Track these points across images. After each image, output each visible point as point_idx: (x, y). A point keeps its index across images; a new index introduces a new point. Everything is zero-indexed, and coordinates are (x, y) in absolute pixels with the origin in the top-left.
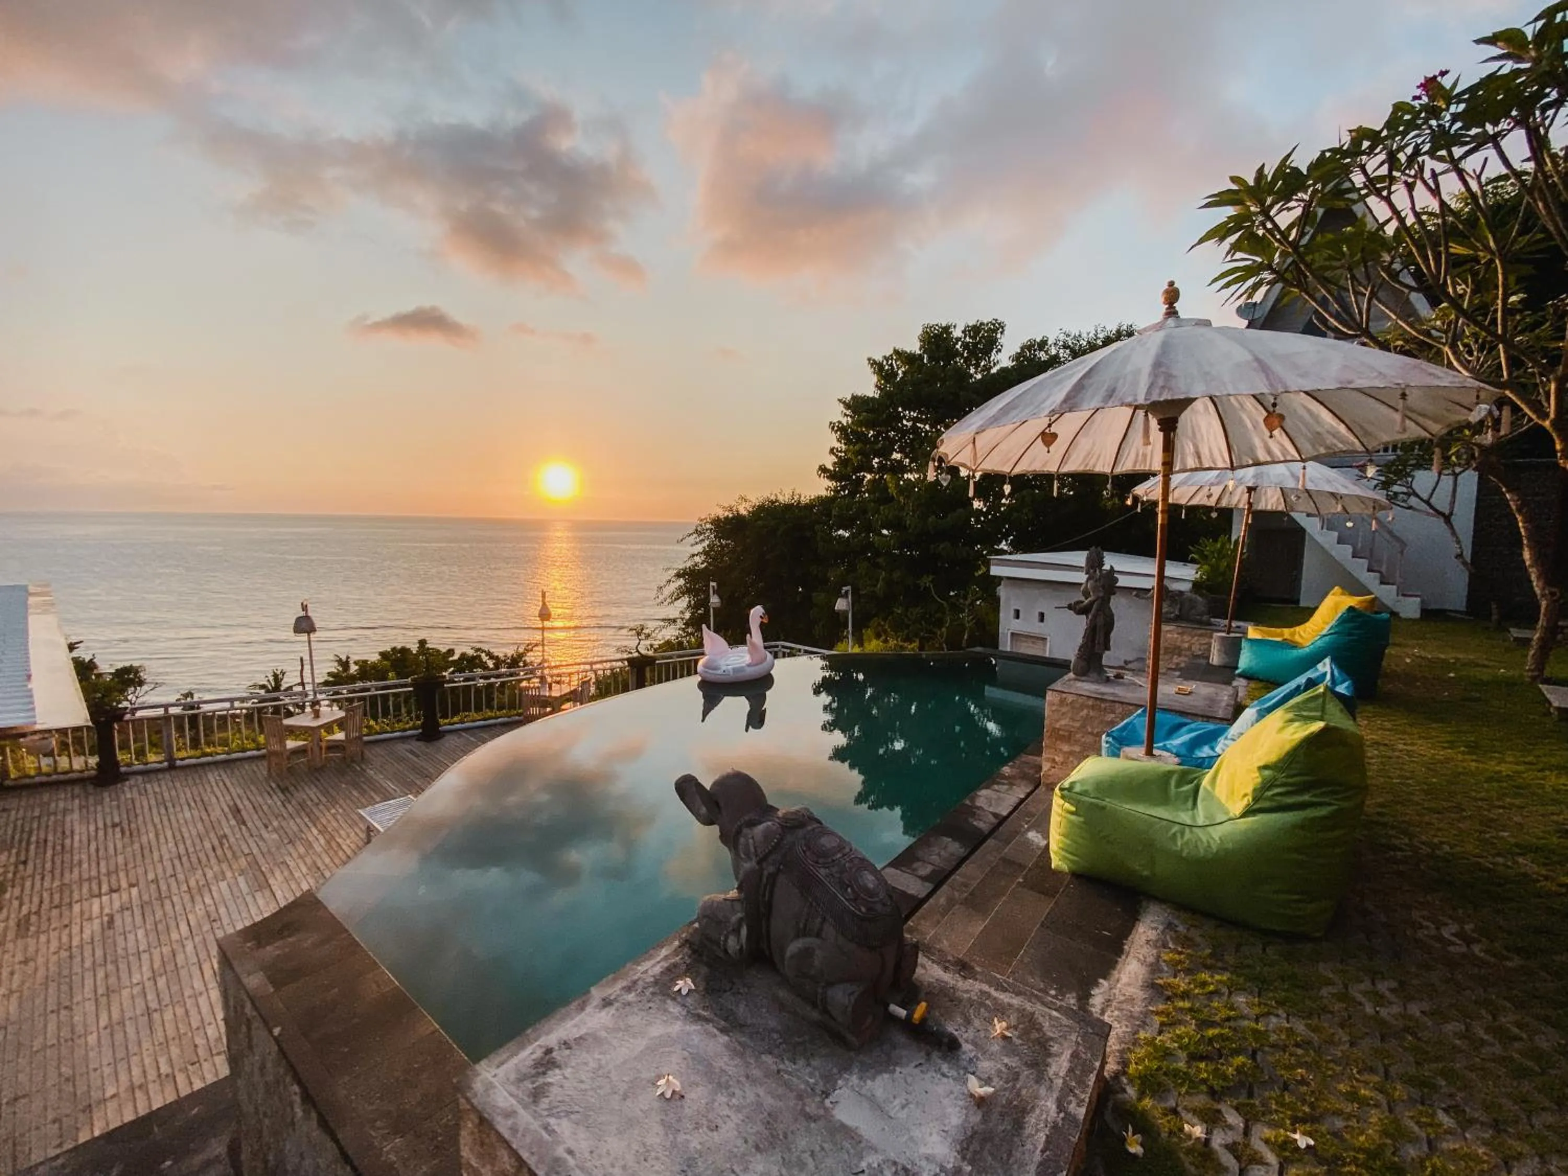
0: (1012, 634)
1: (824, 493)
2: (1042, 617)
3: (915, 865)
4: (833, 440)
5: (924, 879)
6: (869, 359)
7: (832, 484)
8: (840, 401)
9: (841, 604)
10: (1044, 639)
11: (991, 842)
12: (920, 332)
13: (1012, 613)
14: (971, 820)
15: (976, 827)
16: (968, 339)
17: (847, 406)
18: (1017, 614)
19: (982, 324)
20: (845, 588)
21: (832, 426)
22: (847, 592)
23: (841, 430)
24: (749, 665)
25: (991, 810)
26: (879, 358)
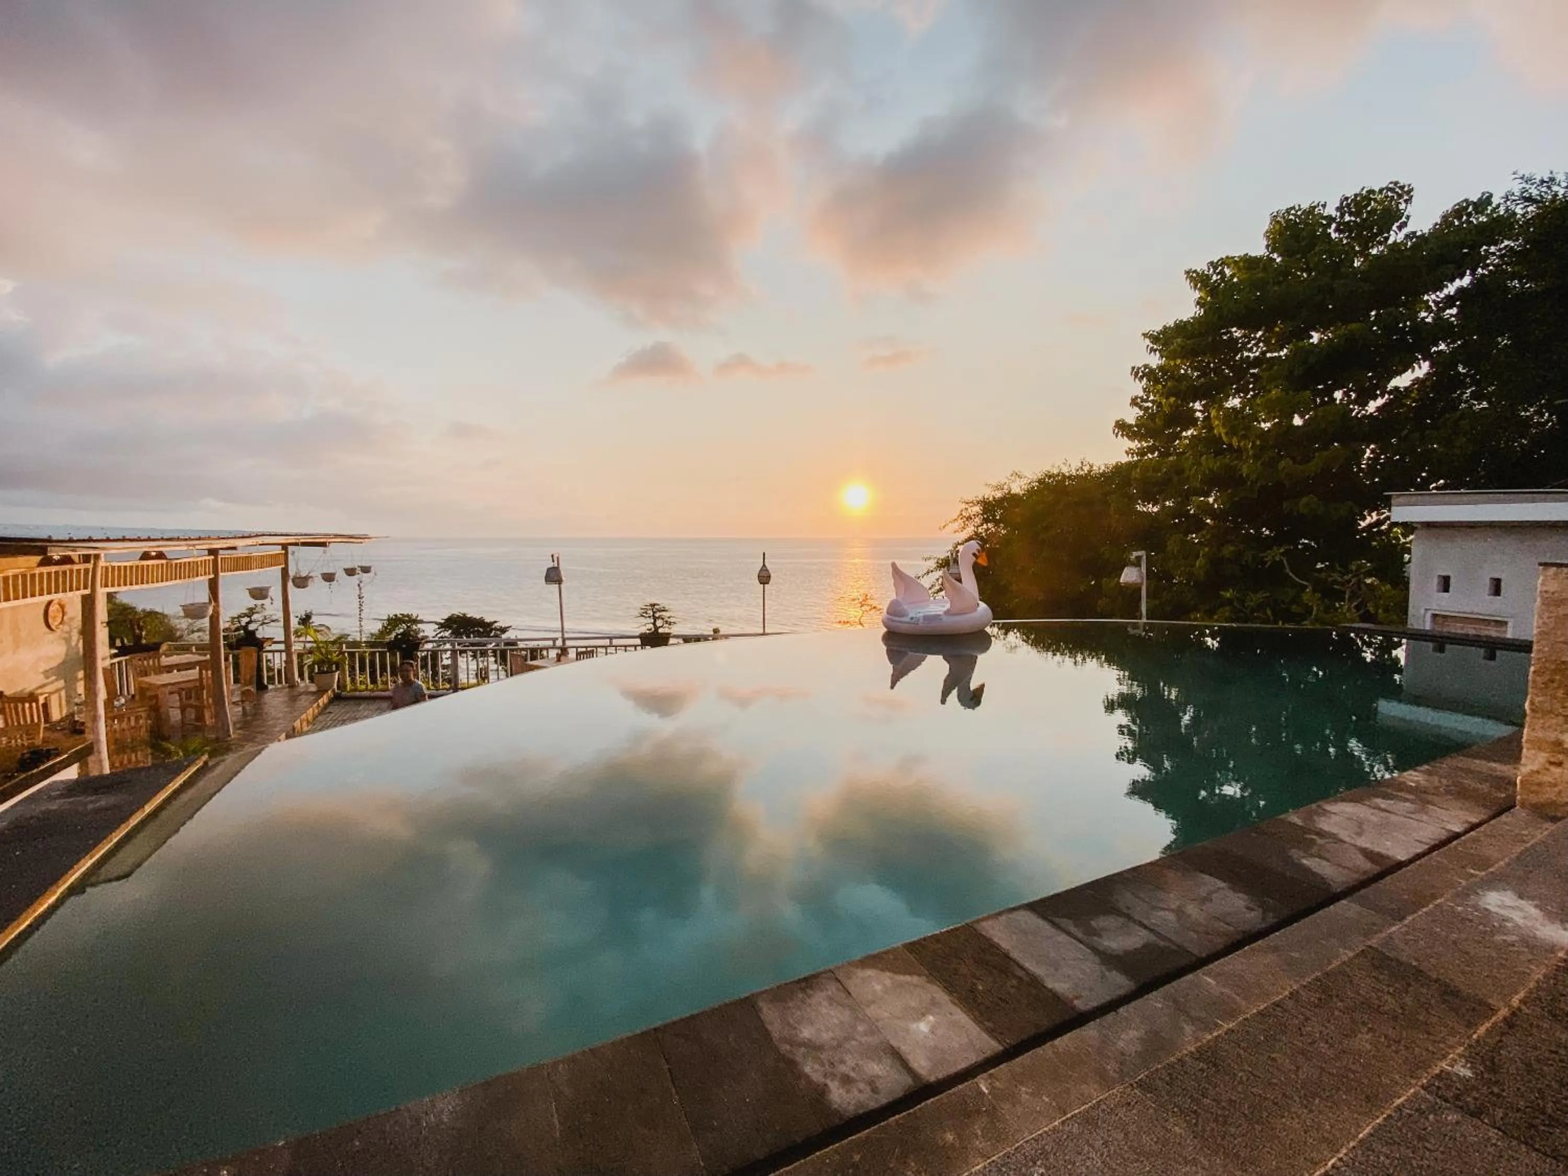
0: (1435, 616)
1: (1125, 459)
2: (1496, 587)
3: (1101, 922)
4: (1138, 388)
5: (1110, 960)
6: (1187, 273)
7: (1135, 445)
8: (1145, 335)
9: (1129, 576)
10: (1506, 623)
11: (1345, 908)
12: (1266, 225)
13: (1435, 583)
14: (1295, 853)
15: (1307, 870)
16: (1347, 218)
17: (1154, 338)
18: (1445, 584)
19: (1371, 192)
20: (1135, 554)
21: (1135, 372)
22: (1139, 558)
23: (1148, 374)
24: (947, 613)
25: (1363, 842)
26: (1201, 266)
